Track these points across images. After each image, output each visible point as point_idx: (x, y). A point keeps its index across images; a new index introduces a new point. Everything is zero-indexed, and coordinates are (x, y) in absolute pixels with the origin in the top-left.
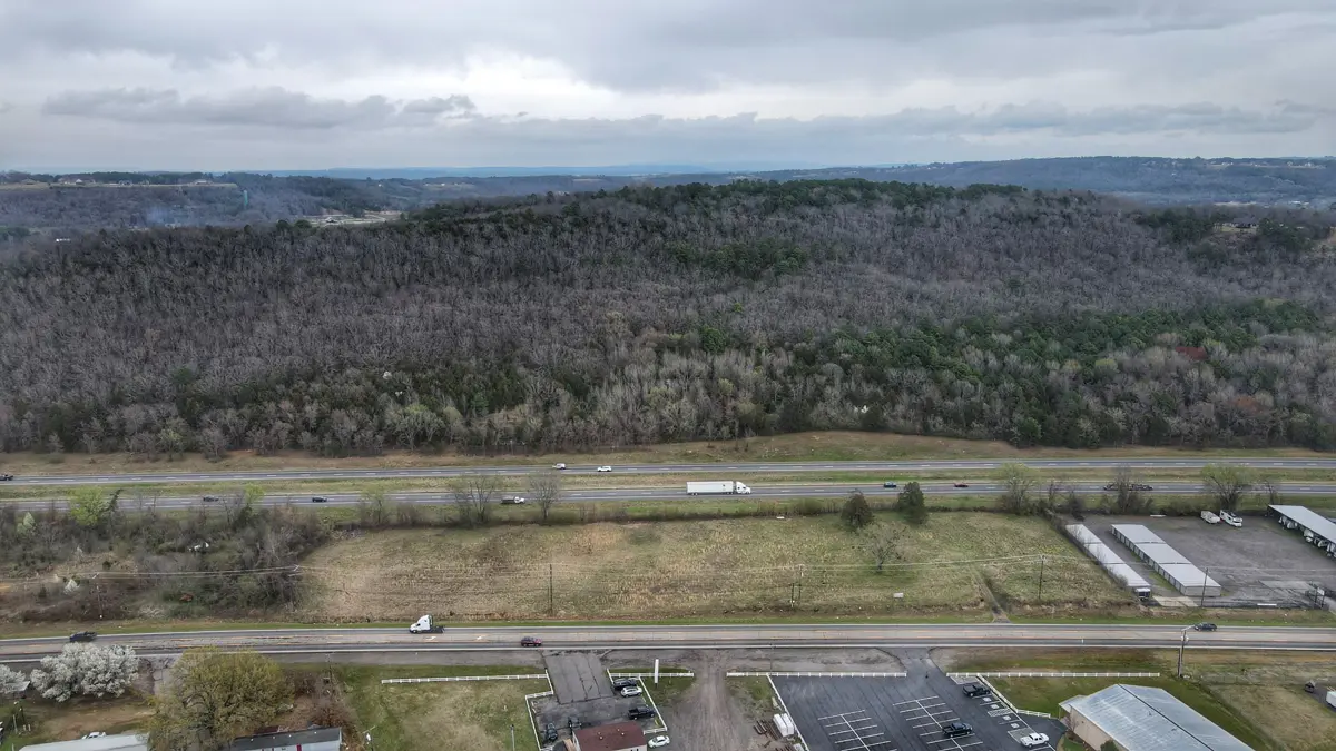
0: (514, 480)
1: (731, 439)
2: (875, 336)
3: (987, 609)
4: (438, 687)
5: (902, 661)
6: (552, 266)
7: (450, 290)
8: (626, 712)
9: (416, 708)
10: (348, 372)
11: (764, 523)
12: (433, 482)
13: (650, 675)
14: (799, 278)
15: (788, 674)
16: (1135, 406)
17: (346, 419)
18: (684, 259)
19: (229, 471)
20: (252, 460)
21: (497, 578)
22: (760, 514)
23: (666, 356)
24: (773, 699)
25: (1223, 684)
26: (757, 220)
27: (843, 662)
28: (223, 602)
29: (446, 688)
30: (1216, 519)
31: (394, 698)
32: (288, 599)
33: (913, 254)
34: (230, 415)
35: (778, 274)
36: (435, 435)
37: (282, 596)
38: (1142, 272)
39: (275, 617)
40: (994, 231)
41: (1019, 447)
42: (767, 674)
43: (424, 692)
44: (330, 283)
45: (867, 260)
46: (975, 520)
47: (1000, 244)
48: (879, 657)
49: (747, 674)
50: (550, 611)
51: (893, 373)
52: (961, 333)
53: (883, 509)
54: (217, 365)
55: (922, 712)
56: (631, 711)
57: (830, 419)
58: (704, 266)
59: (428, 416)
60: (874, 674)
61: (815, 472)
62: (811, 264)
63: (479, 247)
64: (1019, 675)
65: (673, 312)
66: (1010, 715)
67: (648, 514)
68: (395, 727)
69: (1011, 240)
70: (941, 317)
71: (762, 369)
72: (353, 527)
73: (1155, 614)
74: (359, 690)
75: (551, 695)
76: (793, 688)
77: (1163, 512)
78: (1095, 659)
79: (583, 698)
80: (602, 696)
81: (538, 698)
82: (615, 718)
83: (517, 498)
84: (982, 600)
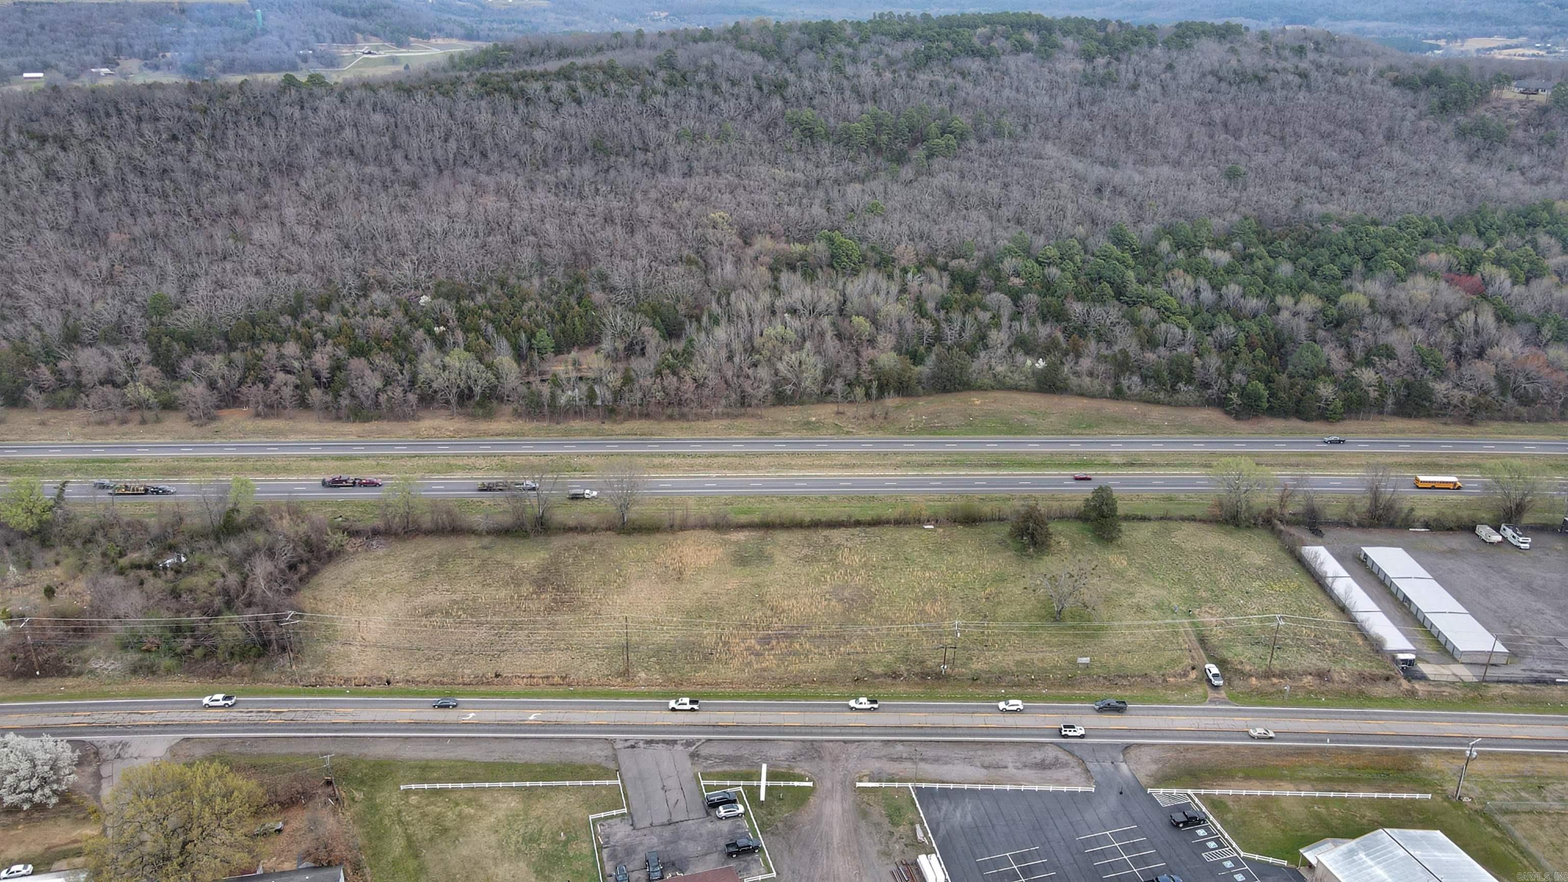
0: (584, 460)
1: (866, 402)
2: (1053, 252)
3: (1199, 680)
4: (475, 798)
5: (1090, 766)
6: (638, 143)
7: (506, 178)
8: (722, 843)
9: (445, 830)
10: (374, 296)
11: (907, 534)
12: (481, 462)
13: (755, 783)
14: (956, 164)
15: (937, 786)
16: (1392, 365)
17: (368, 372)
18: (809, 133)
19: (218, 441)
20: (250, 425)
21: (558, 618)
22: (901, 522)
23: (785, 278)
24: (918, 826)
25: (1516, 812)
26: (905, 79)
27: (1010, 765)
28: (198, 653)
29: (485, 799)
30: (1497, 538)
31: (416, 814)
32: (284, 649)
33: (1104, 127)
34: (216, 364)
35: (930, 157)
36: (483, 394)
37: (275, 646)
38: (1397, 155)
39: (267, 676)
40: (1209, 97)
41: (1238, 419)
42: (910, 785)
43: (457, 804)
44: (351, 167)
45: (1045, 136)
46: (1182, 535)
47: (1217, 115)
48: (1057, 758)
49: (884, 785)
50: (625, 674)
51: (1077, 308)
52: (1165, 246)
53: (1063, 517)
54: (202, 287)
55: (1114, 852)
56: (728, 846)
58: (835, 143)
59: (475, 369)
60: (1051, 788)
61: (972, 453)
62: (973, 143)
63: (544, 117)
64: (1244, 792)
65: (793, 211)
66: (1234, 860)
67: (756, 518)
68: (416, 863)
69: (1230, 108)
70: (1138, 220)
71: (908, 300)
72: (376, 533)
73: (1420, 693)
74: (371, 799)
75: (623, 815)
76: (944, 808)
77: (1426, 525)
78: (1344, 767)
79: (665, 820)
80: (692, 816)
81: (606, 818)
82: (706, 855)
83: (587, 491)
84: (1193, 668)
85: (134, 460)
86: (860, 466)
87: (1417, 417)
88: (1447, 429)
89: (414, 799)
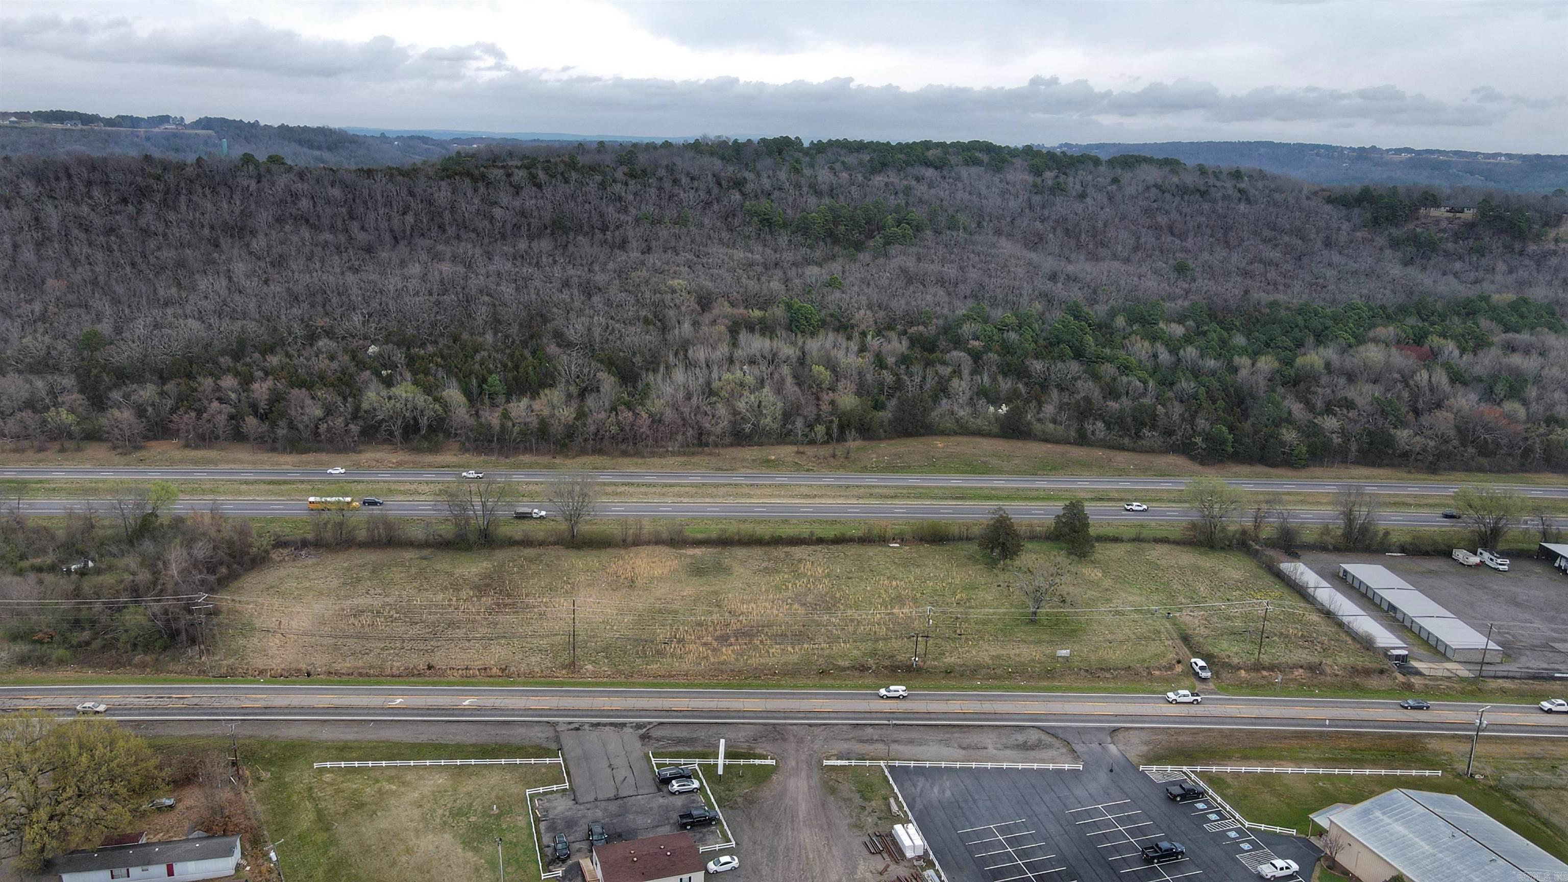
0: (531, 487)
1: (827, 442)
2: (1012, 320)
3: (1185, 674)
4: (396, 777)
5: (1076, 747)
6: (599, 224)
7: (466, 248)
8: (675, 816)
9: (361, 806)
10: (320, 343)
11: (871, 551)
12: (423, 488)
13: (712, 761)
14: (914, 249)
15: (912, 764)
16: (1352, 414)
17: (308, 402)
18: (767, 223)
19: (141, 468)
20: (178, 454)
21: (500, 618)
22: (865, 540)
23: (743, 336)
24: (892, 801)
25: (1532, 788)
26: (860, 178)
27: (990, 746)
28: (97, 645)
29: (409, 777)
30: (1475, 560)
31: (330, 791)
32: (193, 641)
33: (1055, 229)
34: (147, 392)
35: (887, 243)
36: (430, 426)
37: (184, 636)
38: (1336, 258)
39: (171, 666)
40: (1155, 205)
41: (1202, 463)
42: (882, 763)
43: (377, 781)
44: (305, 232)
45: (998, 232)
46: (1156, 553)
47: (1162, 220)
48: (1040, 741)
49: (853, 763)
50: (572, 666)
51: (1037, 366)
52: (1120, 321)
53: (1034, 537)
54: (140, 327)
55: (1108, 824)
56: (681, 816)
57: (957, 421)
58: (793, 233)
59: (421, 399)
60: (1035, 766)
61: (937, 487)
63: (505, 198)
64: (1243, 769)
65: (753, 285)
66: (1238, 830)
67: (714, 535)
68: (326, 835)
69: (1175, 215)
71: (869, 357)
72: (304, 544)
73: (1417, 686)
74: (279, 778)
75: (564, 790)
76: (920, 785)
77: (1403, 549)
78: (1346, 749)
79: (611, 795)
80: (641, 792)
81: (545, 793)
82: (657, 827)
83: (536, 511)
84: (1179, 662)
85: (48, 481)
86: (821, 496)
87: (1380, 466)
88: (1412, 476)
89: (328, 777)
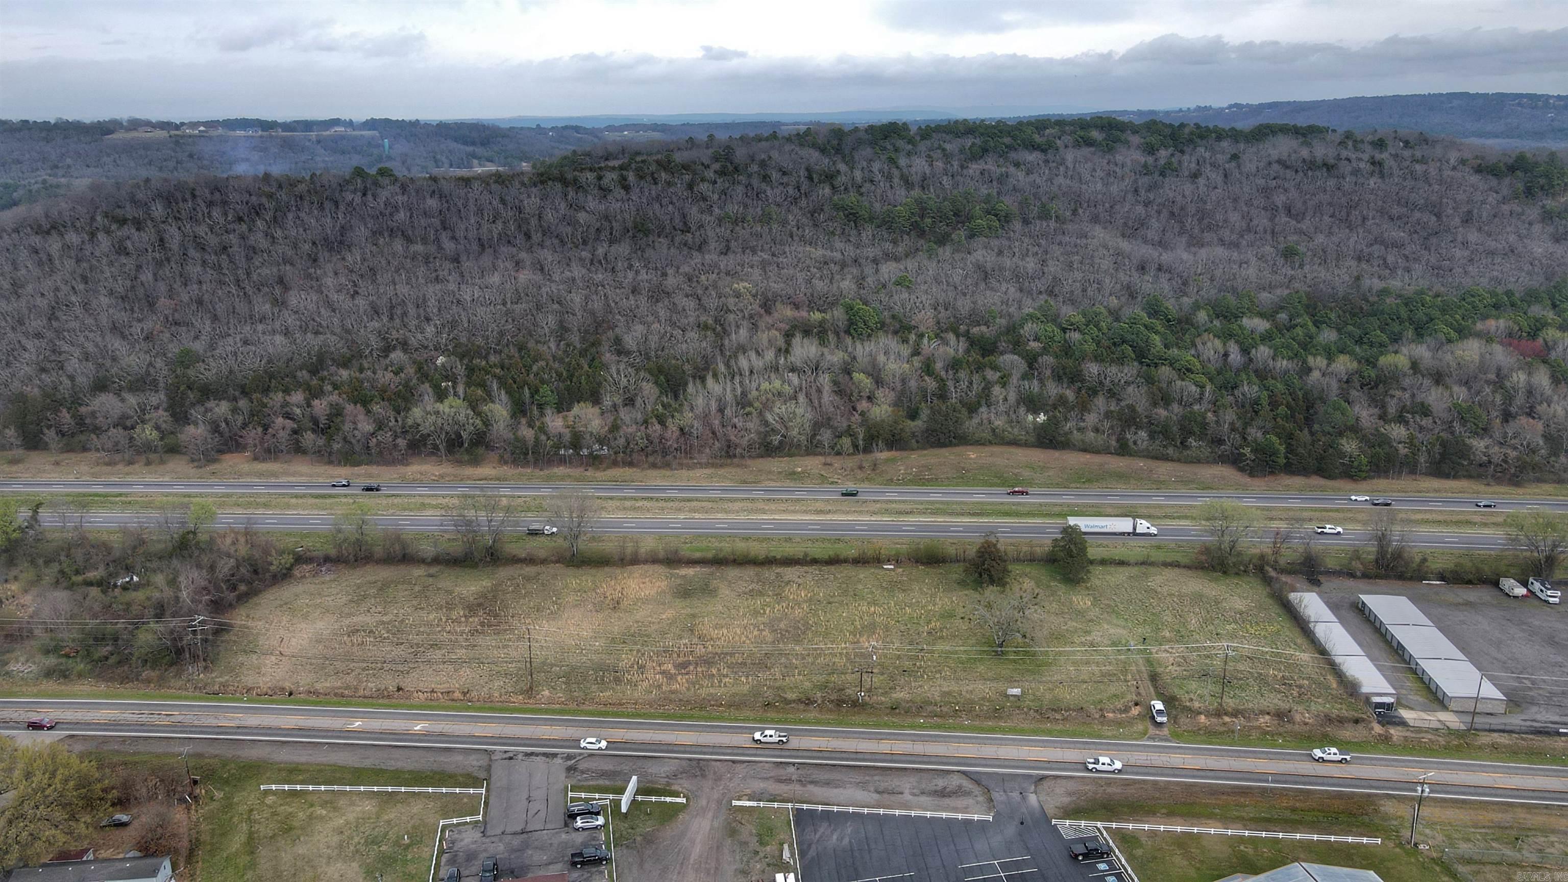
1: (853, 454)
2: (1079, 319)
3: (1141, 717)
4: (330, 802)
5: (993, 795)
6: (680, 225)
7: (546, 254)
8: (570, 853)
9: (290, 829)
10: (392, 356)
11: (863, 574)
12: (454, 502)
13: (620, 797)
14: (995, 243)
15: (820, 808)
16: (1426, 422)
18: (853, 218)
20: (246, 467)
21: (480, 640)
22: (860, 561)
23: (797, 340)
24: (786, 846)
25: (1480, 863)
26: (956, 168)
27: (907, 791)
28: (113, 660)
29: (342, 802)
30: (1521, 591)
31: (267, 813)
32: (198, 659)
33: (1159, 212)
34: (222, 408)
35: (972, 236)
36: (471, 440)
37: (186, 654)
38: (1473, 236)
39: (173, 683)
40: (1273, 183)
41: (1252, 475)
42: (790, 805)
43: (312, 805)
45: (1095, 219)
46: (1161, 580)
47: (1280, 199)
48: (960, 787)
50: (529, 692)
51: (1092, 369)
52: (1202, 316)
53: (1025, 559)
56: (574, 855)
57: (993, 430)
58: (878, 227)
59: (466, 416)
60: (944, 815)
61: (957, 503)
62: (1017, 225)
64: (1162, 828)
65: (819, 285)
67: (710, 555)
68: (249, 859)
69: (1293, 194)
70: (1182, 292)
71: (917, 362)
72: (327, 559)
73: (1395, 739)
74: (228, 798)
75: (477, 822)
76: (821, 830)
77: (1442, 577)
78: (1286, 808)
79: (519, 829)
80: (548, 826)
81: (459, 824)
82: (550, 864)
83: (547, 527)
84: (1136, 704)
85: (126, 495)
86: (835, 512)
87: (1456, 477)
88: (1491, 489)
89: (270, 799)
